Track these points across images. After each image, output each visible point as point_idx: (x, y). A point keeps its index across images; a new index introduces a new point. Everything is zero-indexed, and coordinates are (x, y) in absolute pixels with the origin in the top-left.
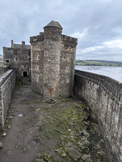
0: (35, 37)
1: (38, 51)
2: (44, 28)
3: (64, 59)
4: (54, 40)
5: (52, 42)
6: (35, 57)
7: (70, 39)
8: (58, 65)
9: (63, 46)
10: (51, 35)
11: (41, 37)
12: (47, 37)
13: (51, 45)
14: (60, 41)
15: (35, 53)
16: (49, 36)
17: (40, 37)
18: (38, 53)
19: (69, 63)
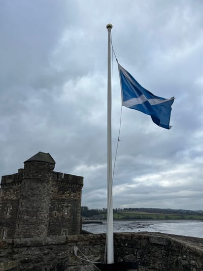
0: (10, 177)
1: (12, 200)
2: (24, 163)
3: (57, 213)
4: (39, 181)
5: (34, 185)
6: (5, 212)
7: (70, 177)
8: (42, 226)
9: (56, 189)
10: (35, 173)
11: (19, 175)
12: (27, 177)
13: (32, 189)
14: (50, 182)
15: (6, 204)
16: (31, 175)
17: (17, 177)
18: (11, 205)
19: (68, 220)
